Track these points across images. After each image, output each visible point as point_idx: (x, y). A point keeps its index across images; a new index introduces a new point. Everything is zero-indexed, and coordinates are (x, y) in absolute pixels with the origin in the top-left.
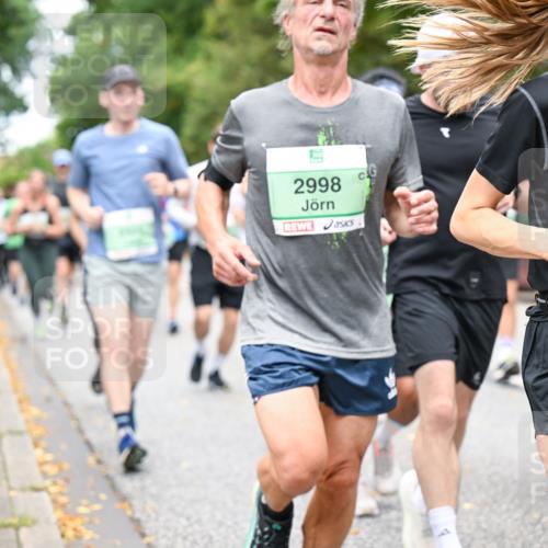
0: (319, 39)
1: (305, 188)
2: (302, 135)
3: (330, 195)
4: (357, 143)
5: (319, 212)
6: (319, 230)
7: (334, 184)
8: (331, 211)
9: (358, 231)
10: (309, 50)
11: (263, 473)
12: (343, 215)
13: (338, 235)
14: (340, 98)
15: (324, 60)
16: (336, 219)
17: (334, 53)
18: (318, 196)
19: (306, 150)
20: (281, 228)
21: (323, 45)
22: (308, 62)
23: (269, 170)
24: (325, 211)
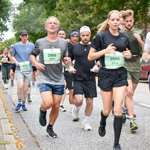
0: (51, 30)
1: (50, 56)
2: (49, 47)
3: (54, 57)
4: (59, 48)
5: (52, 60)
6: (52, 63)
7: (55, 55)
8: (54, 60)
9: (58, 63)
10: (50, 32)
11: (42, 105)
12: (56, 61)
13: (55, 64)
14: (56, 40)
15: (52, 33)
16: (55, 61)
17: (54, 32)
18: (52, 57)
19: (50, 49)
20: (46, 63)
21: (52, 31)
22: (50, 34)
23: (44, 53)
24: (53, 60)
